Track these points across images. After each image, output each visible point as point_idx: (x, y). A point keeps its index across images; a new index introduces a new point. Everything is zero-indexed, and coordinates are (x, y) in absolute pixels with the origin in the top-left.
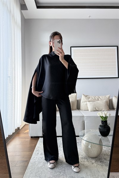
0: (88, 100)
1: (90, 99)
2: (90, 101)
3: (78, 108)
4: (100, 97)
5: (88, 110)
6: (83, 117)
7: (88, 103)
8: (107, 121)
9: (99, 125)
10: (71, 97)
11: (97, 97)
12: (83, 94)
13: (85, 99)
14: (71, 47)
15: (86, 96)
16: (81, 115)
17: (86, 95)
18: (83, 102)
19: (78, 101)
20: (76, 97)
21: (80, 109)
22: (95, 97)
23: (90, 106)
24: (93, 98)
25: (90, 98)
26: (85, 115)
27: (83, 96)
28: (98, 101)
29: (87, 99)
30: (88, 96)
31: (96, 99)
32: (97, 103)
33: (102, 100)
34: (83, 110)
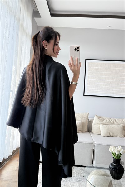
0: (101, 123)
1: (103, 122)
2: (104, 124)
3: (89, 130)
4: (116, 120)
5: (101, 135)
6: (93, 144)
7: (101, 126)
8: (120, 159)
9: (110, 163)
10: (82, 117)
11: (112, 120)
12: (96, 115)
13: (98, 121)
14: (86, 60)
15: (100, 118)
16: (91, 141)
17: (100, 116)
18: (95, 124)
19: (89, 122)
20: (88, 117)
21: (91, 132)
22: (111, 120)
23: (103, 130)
24: (108, 120)
25: (104, 120)
26: (96, 143)
27: (95, 117)
28: (114, 125)
29: (100, 121)
30: (102, 118)
31: (111, 122)
32: (112, 127)
33: (118, 124)
34: (94, 134)
